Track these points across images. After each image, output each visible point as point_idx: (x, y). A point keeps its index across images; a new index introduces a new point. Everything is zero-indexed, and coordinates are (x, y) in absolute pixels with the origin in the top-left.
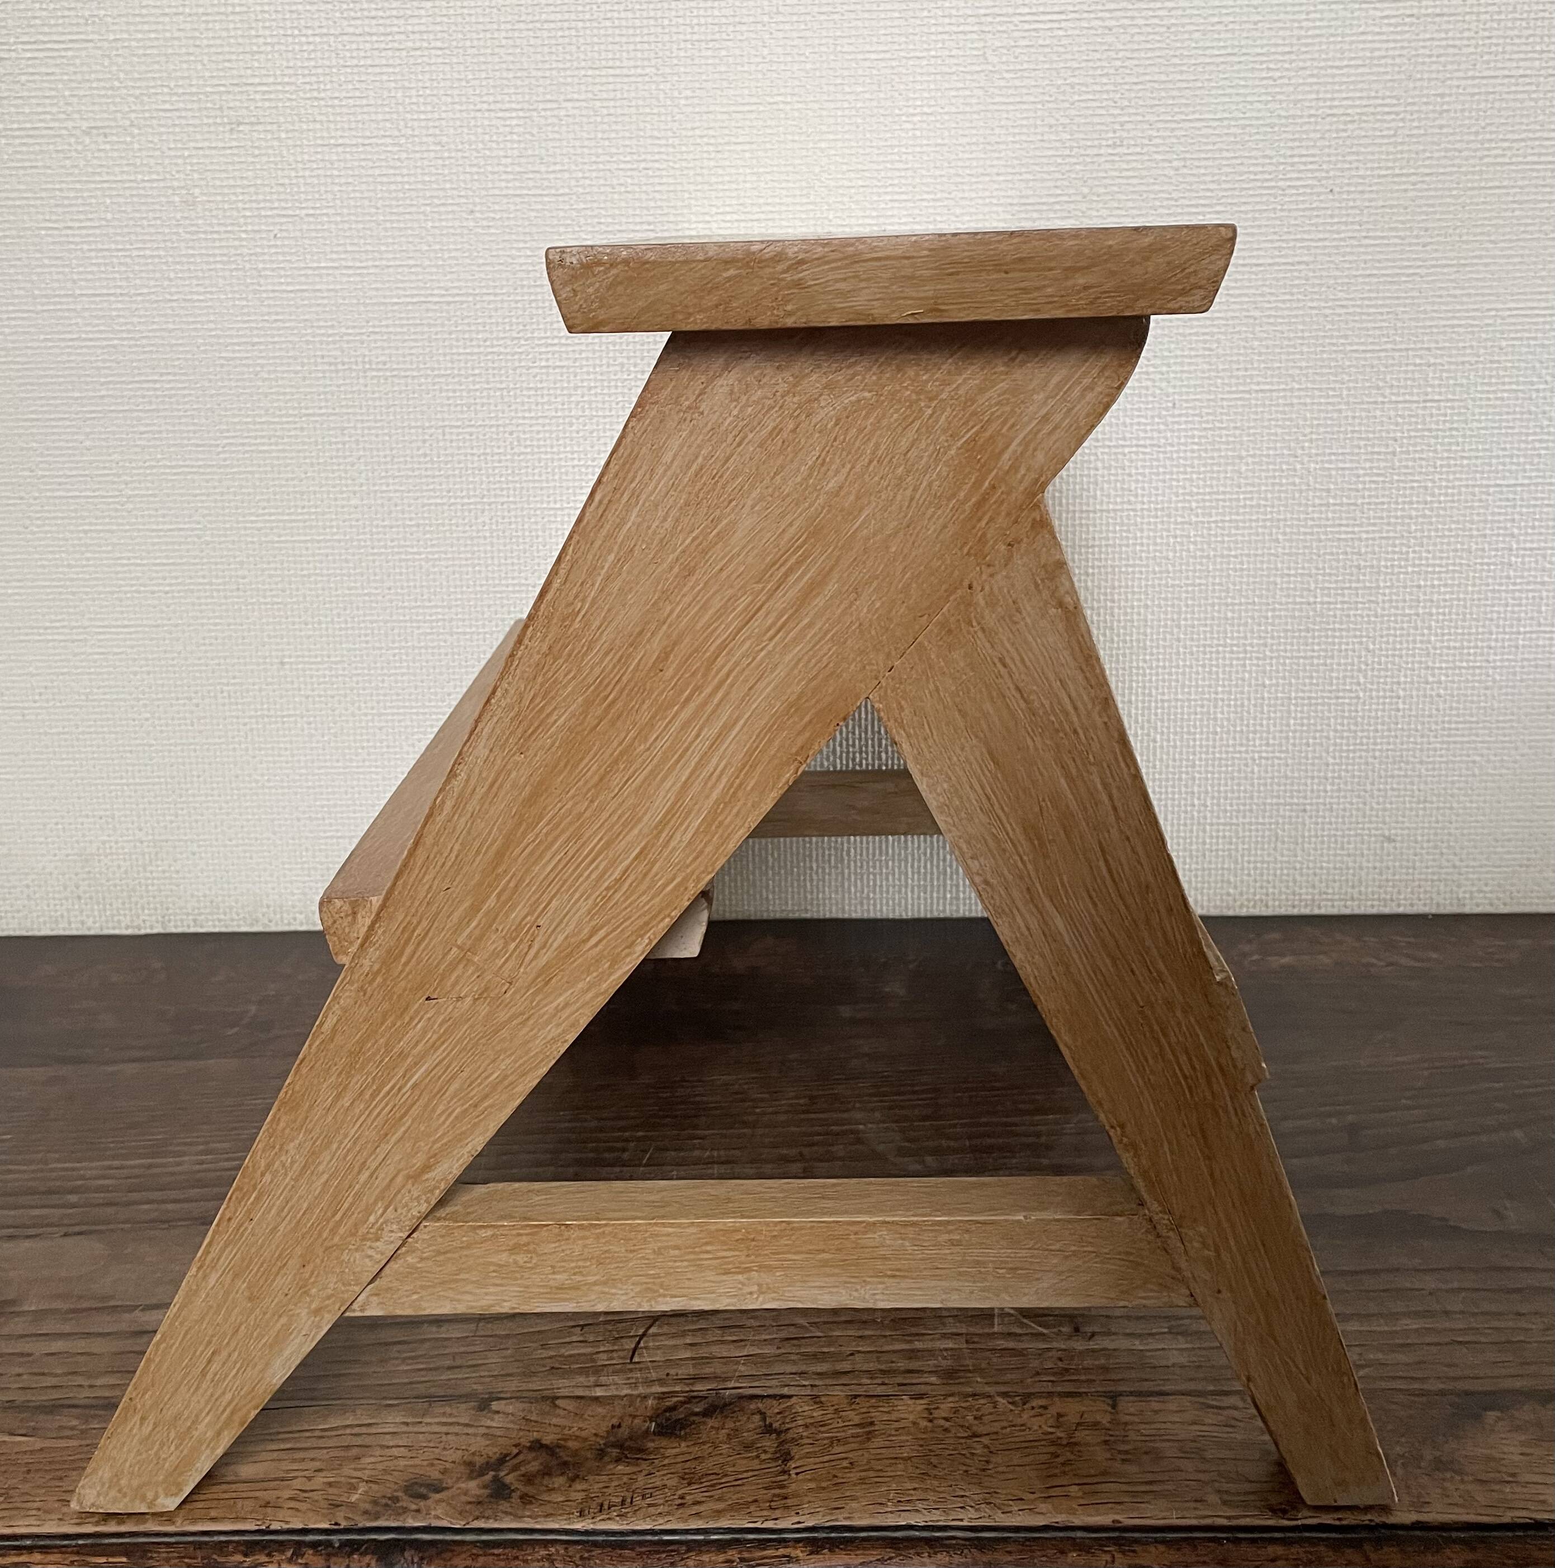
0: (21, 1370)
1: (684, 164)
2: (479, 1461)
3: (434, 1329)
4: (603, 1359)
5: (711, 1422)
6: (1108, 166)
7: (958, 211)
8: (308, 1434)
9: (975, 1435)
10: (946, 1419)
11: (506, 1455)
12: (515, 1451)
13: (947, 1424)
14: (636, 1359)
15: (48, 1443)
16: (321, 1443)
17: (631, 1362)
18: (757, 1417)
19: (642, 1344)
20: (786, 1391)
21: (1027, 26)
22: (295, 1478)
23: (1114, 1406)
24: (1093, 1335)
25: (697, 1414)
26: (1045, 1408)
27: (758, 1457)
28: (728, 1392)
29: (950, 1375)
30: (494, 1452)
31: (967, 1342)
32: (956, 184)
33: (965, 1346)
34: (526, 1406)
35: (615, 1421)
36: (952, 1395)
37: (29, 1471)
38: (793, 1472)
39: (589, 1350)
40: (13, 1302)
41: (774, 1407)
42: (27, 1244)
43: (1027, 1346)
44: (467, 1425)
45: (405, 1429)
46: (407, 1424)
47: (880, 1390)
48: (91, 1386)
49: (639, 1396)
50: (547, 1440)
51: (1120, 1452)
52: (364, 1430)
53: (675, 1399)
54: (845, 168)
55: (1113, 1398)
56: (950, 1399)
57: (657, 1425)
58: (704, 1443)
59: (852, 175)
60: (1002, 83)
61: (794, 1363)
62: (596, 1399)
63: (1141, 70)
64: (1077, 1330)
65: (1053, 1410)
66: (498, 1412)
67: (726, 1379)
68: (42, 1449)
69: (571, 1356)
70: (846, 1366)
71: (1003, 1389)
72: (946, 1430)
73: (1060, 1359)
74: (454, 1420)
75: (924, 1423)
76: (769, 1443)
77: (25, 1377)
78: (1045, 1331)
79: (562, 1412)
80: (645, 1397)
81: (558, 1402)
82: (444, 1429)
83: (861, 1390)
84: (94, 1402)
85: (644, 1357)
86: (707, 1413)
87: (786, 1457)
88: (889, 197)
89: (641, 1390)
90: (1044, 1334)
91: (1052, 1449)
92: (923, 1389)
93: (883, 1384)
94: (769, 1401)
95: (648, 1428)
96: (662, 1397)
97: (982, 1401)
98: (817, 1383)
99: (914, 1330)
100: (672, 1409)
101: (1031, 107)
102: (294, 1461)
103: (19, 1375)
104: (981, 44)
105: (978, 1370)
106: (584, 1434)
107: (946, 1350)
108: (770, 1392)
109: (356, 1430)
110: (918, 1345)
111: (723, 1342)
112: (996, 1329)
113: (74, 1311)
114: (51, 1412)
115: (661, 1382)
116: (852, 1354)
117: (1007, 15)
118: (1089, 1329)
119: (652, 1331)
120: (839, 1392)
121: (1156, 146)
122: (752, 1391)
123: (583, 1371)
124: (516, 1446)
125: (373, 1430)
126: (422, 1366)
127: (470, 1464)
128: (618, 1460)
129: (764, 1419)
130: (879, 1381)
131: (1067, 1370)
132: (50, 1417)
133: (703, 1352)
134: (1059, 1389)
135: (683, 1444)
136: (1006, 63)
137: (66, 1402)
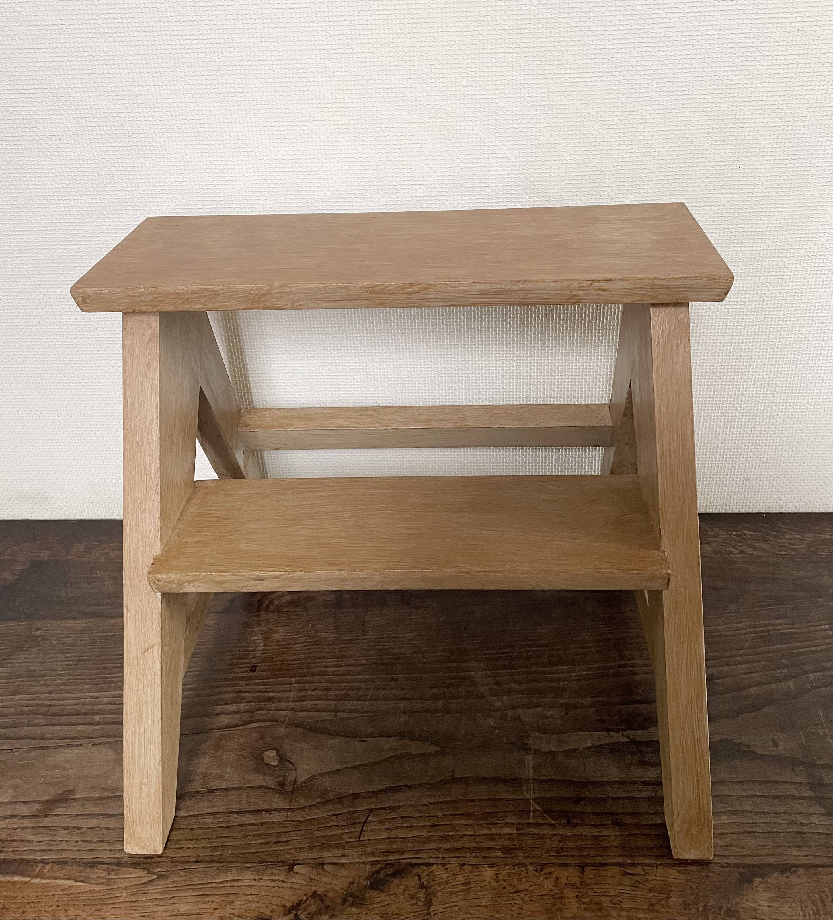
0: (78, 839)
1: (381, 155)
2: (289, 904)
3: (268, 815)
4: (346, 838)
5: (396, 881)
6: (616, 156)
7: (532, 179)
8: (210, 886)
9: (517, 892)
10: (504, 881)
11: (301, 901)
12: (305, 898)
13: (505, 884)
14: (361, 839)
15: (93, 887)
16: (217, 892)
17: (360, 841)
18: (417, 878)
19: (364, 829)
20: (431, 861)
21: (572, 80)
22: (205, 913)
23: (582, 873)
24: (576, 825)
25: (389, 875)
26: (550, 873)
27: (416, 904)
28: (404, 861)
29: (507, 851)
30: (295, 899)
31: (517, 829)
32: (531, 166)
33: (515, 832)
34: (310, 869)
35: (351, 880)
36: (507, 865)
37: (84, 905)
38: (432, 914)
39: (340, 832)
40: (72, 792)
41: (424, 872)
42: (76, 751)
43: (545, 832)
44: (283, 881)
45: (255, 883)
46: (255, 880)
47: (474, 861)
48: (110, 850)
49: (362, 863)
50: (320, 891)
51: (584, 903)
52: (236, 884)
53: (379, 866)
54: (471, 157)
55: (582, 867)
56: (507, 867)
57: (370, 883)
58: (392, 895)
59: (474, 161)
60: (558, 111)
61: (435, 842)
62: (342, 865)
63: (636, 104)
64: (569, 822)
65: (554, 876)
66: (297, 873)
67: (403, 853)
68: (90, 891)
69: (332, 835)
70: (459, 845)
71: (532, 861)
72: (504, 888)
73: (560, 842)
74: (277, 878)
75: (494, 884)
76: (421, 895)
77: (80, 843)
78: (553, 822)
79: (327, 874)
80: (365, 864)
81: (325, 867)
82: (272, 884)
83: (465, 861)
84: (112, 861)
85: (365, 837)
86: (394, 875)
87: (429, 903)
88: (494, 173)
89: (364, 860)
90: (552, 824)
91: (552, 900)
92: (494, 860)
93: (477, 857)
94: (422, 867)
95: (367, 884)
96: (373, 863)
97: (522, 869)
98: (446, 855)
99: (492, 821)
100: (377, 872)
101: (574, 124)
102: (204, 903)
103: (77, 842)
104: (546, 90)
105: (521, 849)
106: (337, 888)
107: (506, 834)
108: (424, 861)
109: (232, 884)
110: (494, 831)
111: (402, 827)
112: (531, 821)
113: (101, 798)
114: (92, 867)
115: (373, 854)
116: (462, 837)
117: (562, 74)
118: (574, 821)
119: (370, 819)
120: (455, 862)
121: (643, 145)
122: (414, 861)
123: (337, 846)
124: (305, 895)
125: (239, 884)
126: (262, 841)
127: (284, 906)
128: (351, 906)
129: (420, 879)
130: (474, 855)
131: (562, 848)
132: (92, 870)
133: (394, 834)
134: (558, 861)
135: (382, 895)
136: (560, 100)
137: (100, 860)
